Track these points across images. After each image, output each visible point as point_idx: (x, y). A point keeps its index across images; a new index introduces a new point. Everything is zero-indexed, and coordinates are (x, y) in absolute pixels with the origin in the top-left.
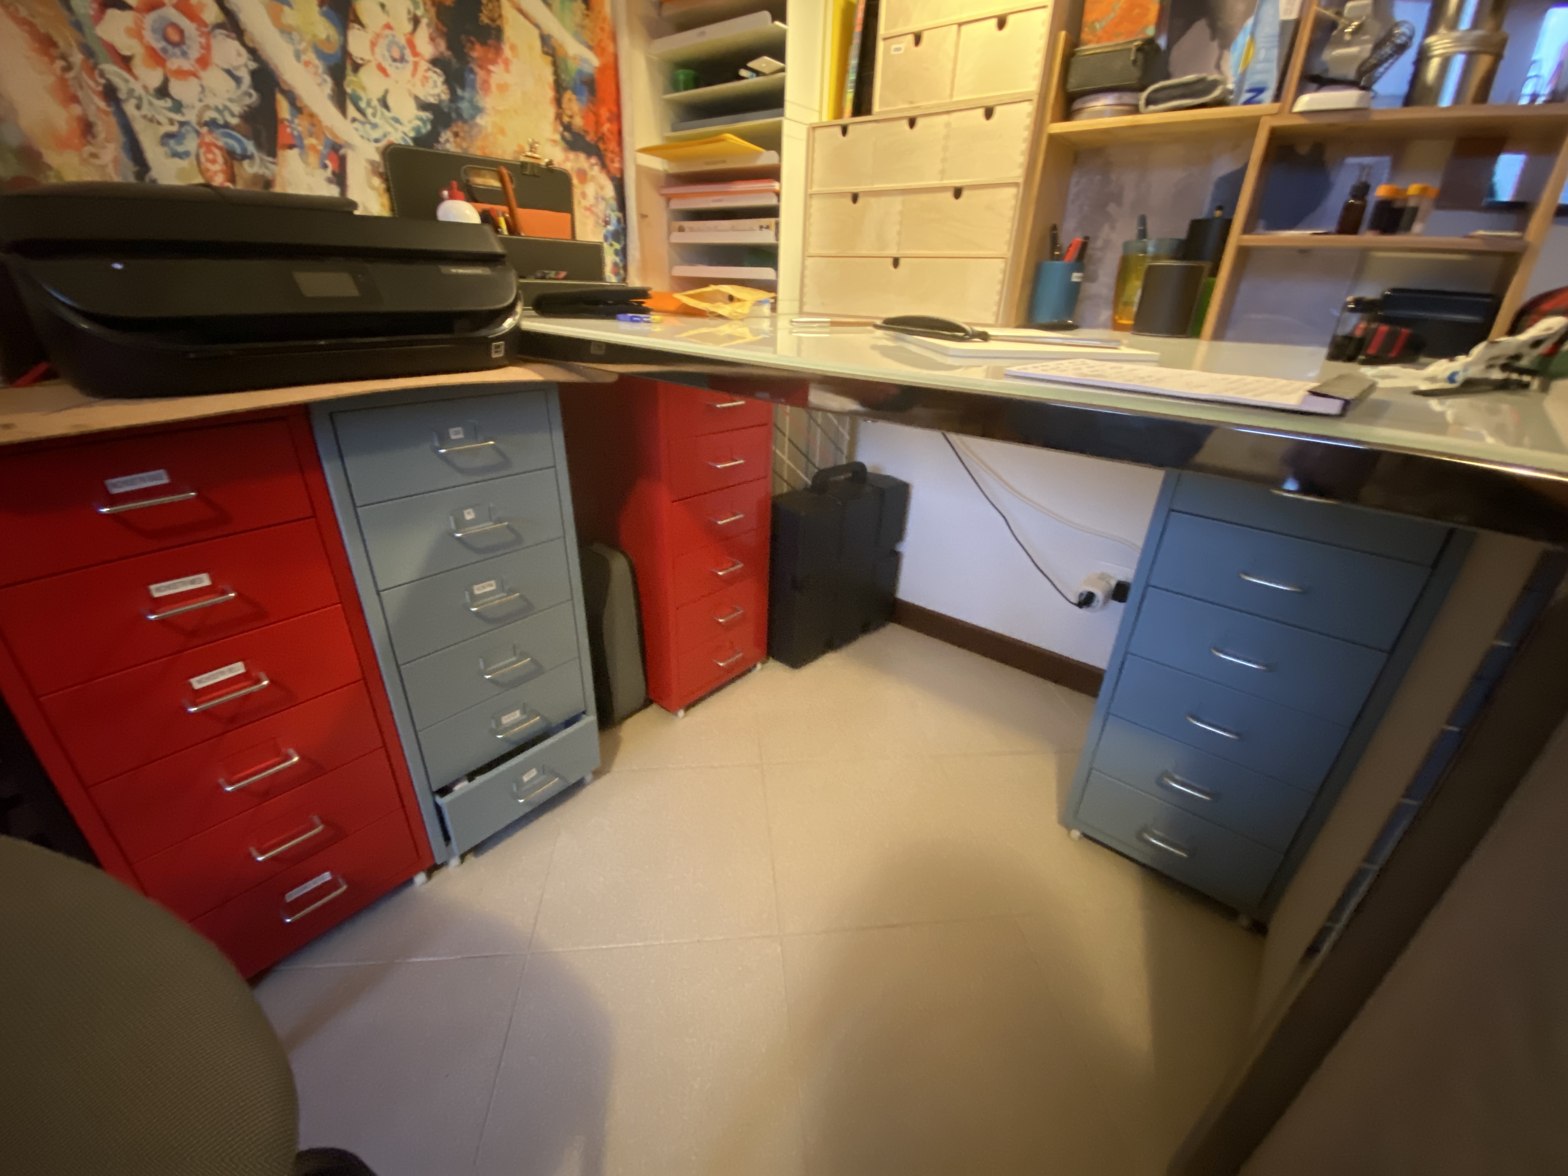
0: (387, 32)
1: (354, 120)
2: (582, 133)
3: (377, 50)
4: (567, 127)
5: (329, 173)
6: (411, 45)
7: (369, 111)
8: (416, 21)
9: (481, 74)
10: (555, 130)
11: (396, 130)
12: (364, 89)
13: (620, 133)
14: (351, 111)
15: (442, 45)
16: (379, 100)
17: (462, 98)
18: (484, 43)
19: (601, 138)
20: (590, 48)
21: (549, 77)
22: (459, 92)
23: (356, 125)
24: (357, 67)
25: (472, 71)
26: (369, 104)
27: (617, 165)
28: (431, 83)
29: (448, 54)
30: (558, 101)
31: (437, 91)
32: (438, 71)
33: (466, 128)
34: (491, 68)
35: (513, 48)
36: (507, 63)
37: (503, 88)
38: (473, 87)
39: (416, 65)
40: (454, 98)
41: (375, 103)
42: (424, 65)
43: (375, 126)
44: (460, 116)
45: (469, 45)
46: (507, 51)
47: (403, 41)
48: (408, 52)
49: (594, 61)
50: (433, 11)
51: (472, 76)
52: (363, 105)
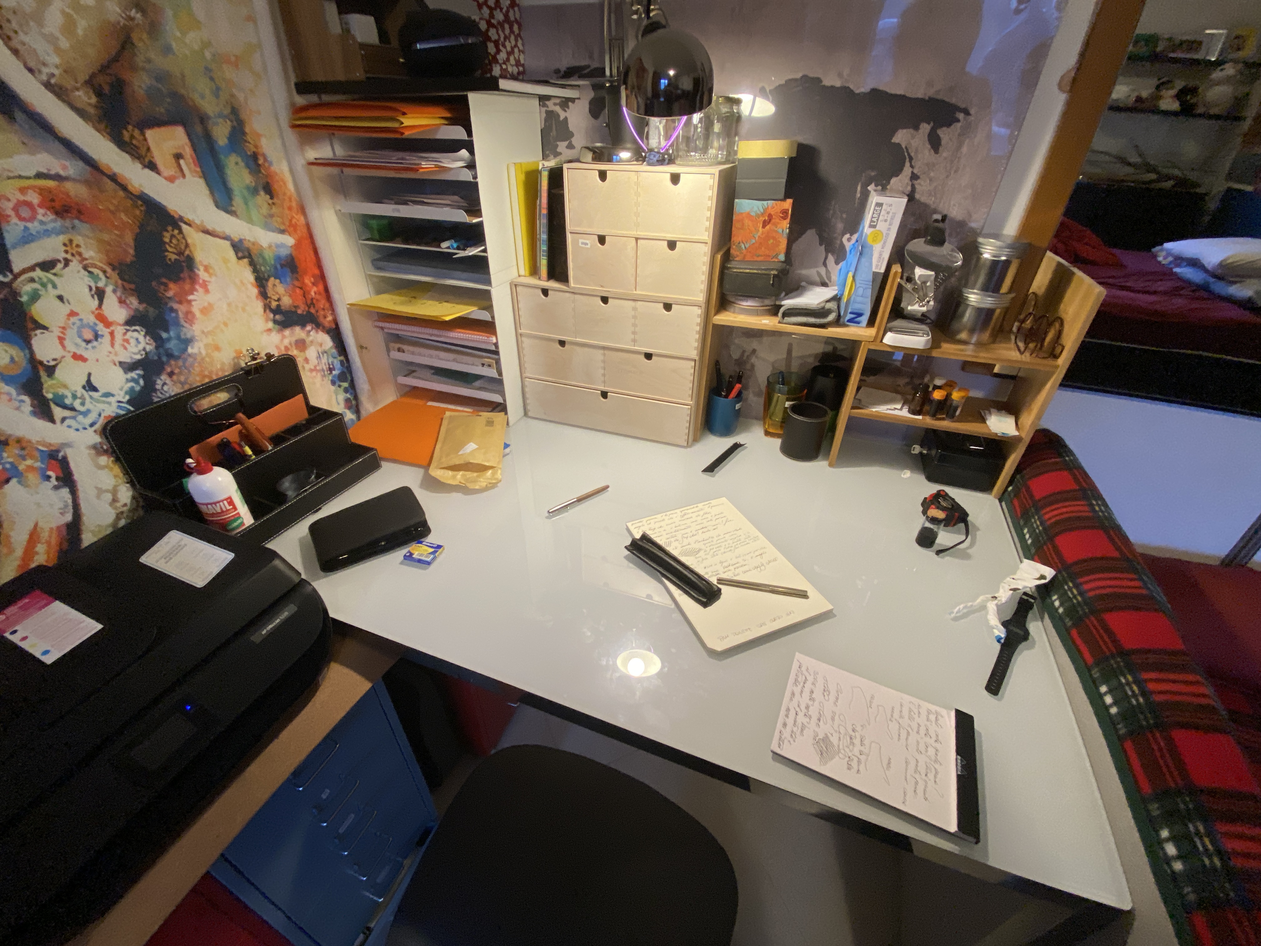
0: (73, 319)
1: (63, 420)
2: (293, 309)
3: (67, 343)
4: (277, 311)
5: (54, 482)
6: (101, 318)
7: (77, 404)
8: (100, 294)
9: (181, 309)
10: (267, 320)
11: (109, 403)
12: (65, 386)
13: (327, 290)
14: (58, 412)
15: (134, 302)
16: (84, 387)
17: (169, 339)
18: (177, 279)
19: (311, 304)
20: (282, 232)
21: (249, 277)
22: (164, 335)
23: (67, 422)
24: (51, 370)
25: (172, 310)
26: (74, 397)
27: (330, 318)
28: (133, 342)
29: (141, 307)
30: (264, 295)
31: (141, 347)
32: (137, 328)
33: (180, 363)
34: (190, 297)
35: (207, 269)
36: (205, 286)
37: (205, 311)
38: (178, 324)
39: (112, 334)
40: (159, 342)
41: (80, 391)
42: (119, 330)
43: (85, 414)
44: (170, 356)
45: (162, 287)
46: (202, 274)
47: (92, 319)
48: (100, 327)
49: (289, 241)
50: (114, 275)
51: (173, 315)
52: (68, 401)
